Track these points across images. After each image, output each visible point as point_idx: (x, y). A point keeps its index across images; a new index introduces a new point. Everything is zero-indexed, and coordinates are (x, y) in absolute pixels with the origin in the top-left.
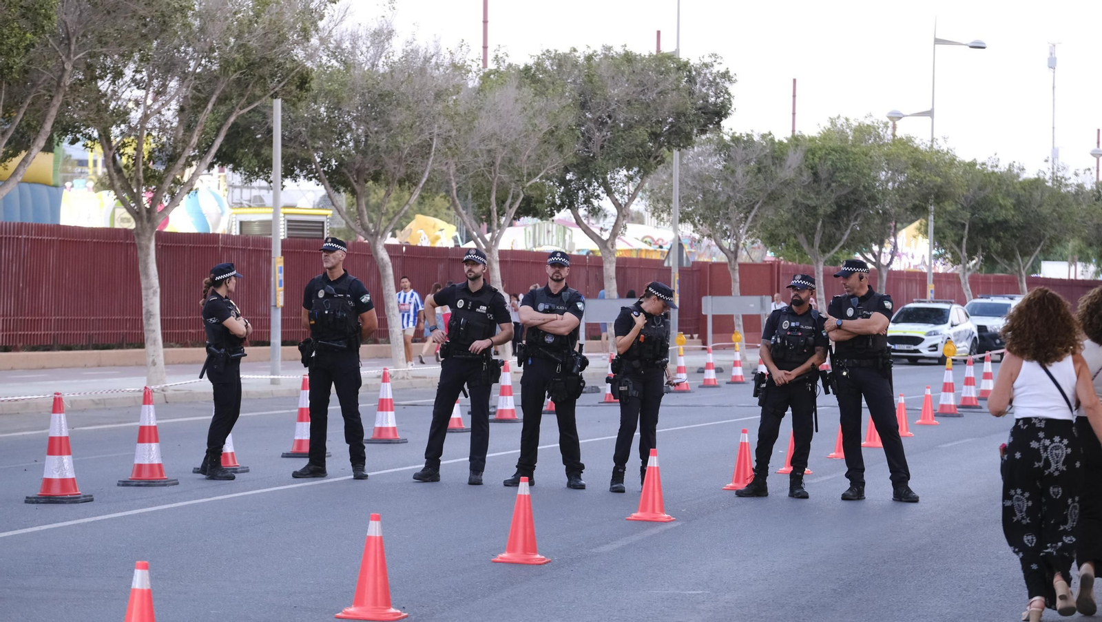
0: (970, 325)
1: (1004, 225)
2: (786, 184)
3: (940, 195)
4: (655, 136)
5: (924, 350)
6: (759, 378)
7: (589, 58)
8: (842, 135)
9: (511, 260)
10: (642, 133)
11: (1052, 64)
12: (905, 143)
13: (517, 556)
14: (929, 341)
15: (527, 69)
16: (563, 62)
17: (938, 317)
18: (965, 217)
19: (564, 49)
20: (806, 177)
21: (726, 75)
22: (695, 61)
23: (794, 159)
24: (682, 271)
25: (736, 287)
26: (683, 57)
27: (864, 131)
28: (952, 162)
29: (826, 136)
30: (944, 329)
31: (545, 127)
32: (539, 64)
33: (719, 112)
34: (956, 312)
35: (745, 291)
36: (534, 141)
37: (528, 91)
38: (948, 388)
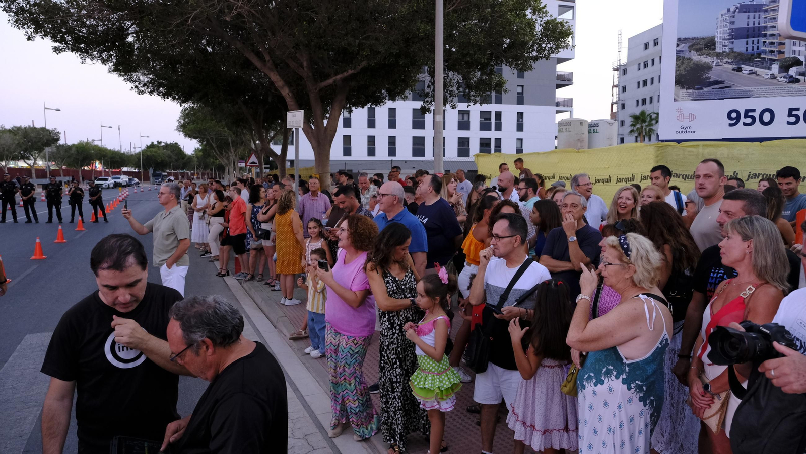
0: (113, 181)
1: (118, 161)
2: (72, 154)
3: (105, 156)
4: (42, 144)
5: (104, 186)
6: (89, 200)
7: (25, 128)
8: (82, 144)
9: (10, 169)
10: (39, 144)
11: (119, 129)
12: (97, 146)
13: (60, 241)
14: (105, 184)
15: (9, 130)
16: (19, 129)
17: (107, 180)
18: (109, 160)
19: (18, 125)
20: (76, 153)
21: (58, 132)
22: (51, 129)
23: (74, 149)
24: (50, 171)
25: (62, 175)
26: (47, 128)
27: (87, 143)
28: (107, 150)
29: (79, 144)
30: (108, 182)
31: (17, 142)
32: (12, 129)
33: (58, 140)
34: (110, 179)
35: (65, 176)
36: (14, 145)
37: (12, 135)
38: (120, 196)
